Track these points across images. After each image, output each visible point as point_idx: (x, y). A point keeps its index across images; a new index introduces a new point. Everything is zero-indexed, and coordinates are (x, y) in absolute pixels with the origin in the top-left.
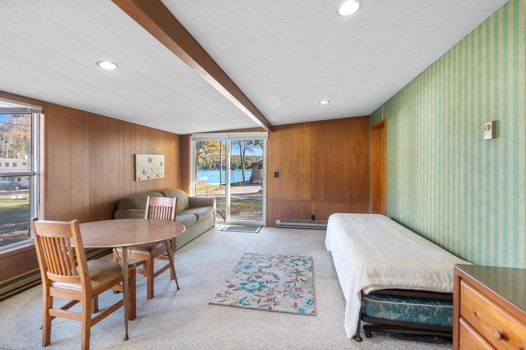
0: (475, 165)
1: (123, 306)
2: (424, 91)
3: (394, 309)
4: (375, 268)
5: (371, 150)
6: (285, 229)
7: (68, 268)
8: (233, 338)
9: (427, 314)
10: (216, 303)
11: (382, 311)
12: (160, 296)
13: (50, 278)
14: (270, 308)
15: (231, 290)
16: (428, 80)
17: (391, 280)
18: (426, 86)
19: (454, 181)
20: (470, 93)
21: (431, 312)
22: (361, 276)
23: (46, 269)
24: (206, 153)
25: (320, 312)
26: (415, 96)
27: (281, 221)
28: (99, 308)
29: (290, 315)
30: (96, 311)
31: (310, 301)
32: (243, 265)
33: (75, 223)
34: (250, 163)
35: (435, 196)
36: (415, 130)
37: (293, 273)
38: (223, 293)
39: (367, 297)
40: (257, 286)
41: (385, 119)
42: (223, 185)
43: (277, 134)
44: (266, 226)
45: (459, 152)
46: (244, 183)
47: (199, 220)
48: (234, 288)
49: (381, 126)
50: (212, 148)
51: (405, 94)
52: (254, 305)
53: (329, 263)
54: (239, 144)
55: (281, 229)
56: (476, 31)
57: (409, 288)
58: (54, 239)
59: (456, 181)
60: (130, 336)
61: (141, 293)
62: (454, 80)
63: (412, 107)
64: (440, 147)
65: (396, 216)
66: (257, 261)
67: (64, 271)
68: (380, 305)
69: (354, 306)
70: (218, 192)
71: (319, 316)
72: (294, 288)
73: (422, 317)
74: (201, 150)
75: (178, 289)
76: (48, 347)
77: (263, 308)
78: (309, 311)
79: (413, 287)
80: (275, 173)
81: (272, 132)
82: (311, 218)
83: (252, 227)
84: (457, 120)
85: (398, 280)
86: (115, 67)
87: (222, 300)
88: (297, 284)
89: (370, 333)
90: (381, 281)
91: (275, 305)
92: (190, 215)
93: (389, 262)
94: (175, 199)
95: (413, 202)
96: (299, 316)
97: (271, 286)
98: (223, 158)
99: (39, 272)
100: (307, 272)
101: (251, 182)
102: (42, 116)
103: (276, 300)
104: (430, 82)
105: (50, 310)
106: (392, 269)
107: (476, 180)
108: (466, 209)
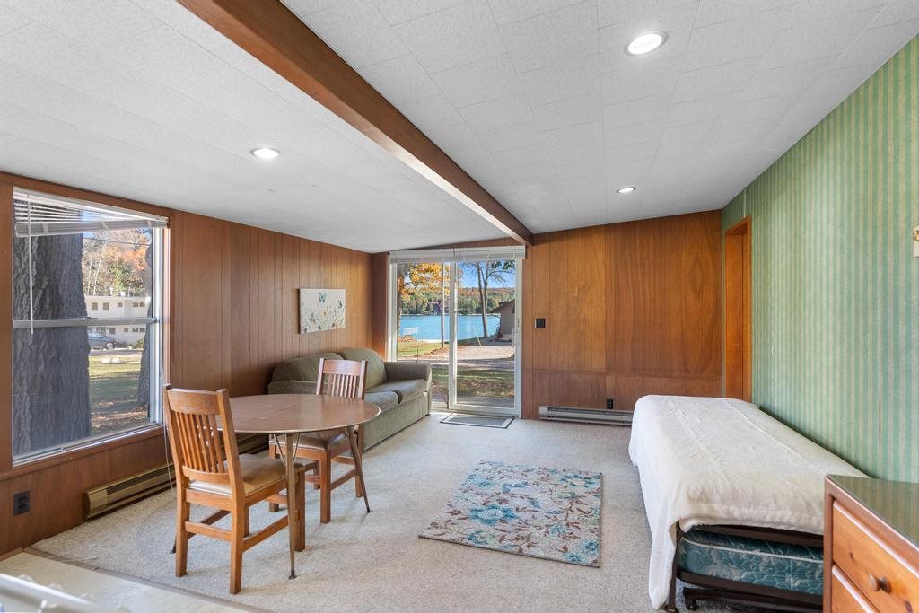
0: (900, 305)
1: (288, 527)
2: (816, 165)
3: (738, 562)
4: (703, 488)
5: (724, 276)
6: (556, 424)
7: (212, 462)
8: (455, 590)
9: (800, 573)
10: (429, 536)
11: (715, 564)
12: (340, 520)
13: (186, 475)
14: (521, 551)
15: (455, 519)
16: (822, 144)
17: (731, 510)
18: (819, 154)
19: (865, 335)
20: (892, 170)
21: (809, 571)
22: (676, 499)
23: (182, 462)
24: (416, 284)
25: (607, 563)
26: (800, 175)
27: (549, 409)
28: (251, 531)
29: (554, 564)
30: (247, 534)
31: (591, 544)
32: (477, 481)
33: (223, 393)
34: (497, 301)
35: (834, 363)
36: (800, 239)
37: (565, 498)
38: (441, 522)
39: (687, 538)
40: (500, 514)
41: (749, 217)
42: (446, 343)
43: (542, 249)
44: (522, 418)
45: (874, 279)
46: (487, 341)
47: (403, 401)
48: (460, 516)
49: (743, 230)
50: (427, 275)
51: (784, 169)
52: (494, 544)
53: (633, 486)
54: (477, 266)
55: (549, 423)
56: (901, 56)
57: (766, 526)
58: (194, 416)
59: (870, 336)
60: (297, 573)
61: (313, 514)
62: (866, 146)
63: (795, 195)
64: (842, 271)
65: (768, 403)
66: (501, 475)
67: (207, 466)
68: (712, 553)
69: (664, 551)
70: (438, 356)
71: (605, 570)
72: (564, 523)
73: (792, 580)
74: (407, 280)
75: (369, 511)
76: (183, 578)
77: (507, 550)
78: (589, 560)
79: (772, 523)
80: (537, 319)
81: (533, 245)
82: (606, 405)
83: (497, 419)
84: (870, 220)
85: (745, 510)
86: (276, 154)
87: (440, 533)
88: (570, 517)
89: (694, 601)
90: (712, 509)
91: (528, 547)
92: (388, 393)
93: (728, 479)
94: (363, 363)
95: (798, 376)
96: (569, 567)
97: (523, 516)
98: (446, 293)
99: (172, 468)
100: (591, 498)
101: (500, 338)
102: (168, 231)
103: (531, 539)
104: (825, 149)
105: (186, 523)
106: (734, 490)
107: (902, 332)
108: (885, 385)
